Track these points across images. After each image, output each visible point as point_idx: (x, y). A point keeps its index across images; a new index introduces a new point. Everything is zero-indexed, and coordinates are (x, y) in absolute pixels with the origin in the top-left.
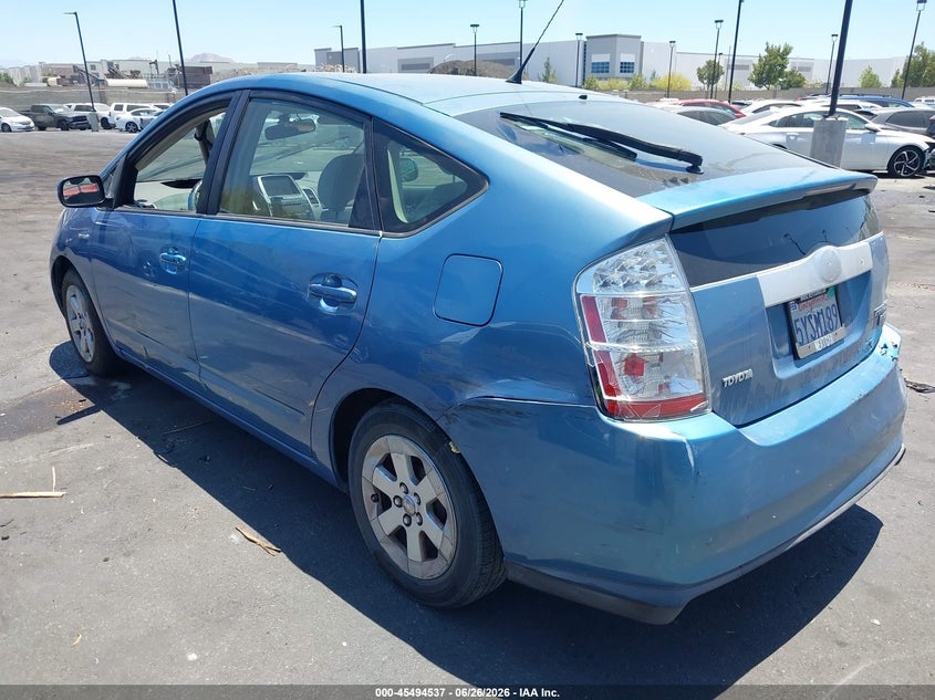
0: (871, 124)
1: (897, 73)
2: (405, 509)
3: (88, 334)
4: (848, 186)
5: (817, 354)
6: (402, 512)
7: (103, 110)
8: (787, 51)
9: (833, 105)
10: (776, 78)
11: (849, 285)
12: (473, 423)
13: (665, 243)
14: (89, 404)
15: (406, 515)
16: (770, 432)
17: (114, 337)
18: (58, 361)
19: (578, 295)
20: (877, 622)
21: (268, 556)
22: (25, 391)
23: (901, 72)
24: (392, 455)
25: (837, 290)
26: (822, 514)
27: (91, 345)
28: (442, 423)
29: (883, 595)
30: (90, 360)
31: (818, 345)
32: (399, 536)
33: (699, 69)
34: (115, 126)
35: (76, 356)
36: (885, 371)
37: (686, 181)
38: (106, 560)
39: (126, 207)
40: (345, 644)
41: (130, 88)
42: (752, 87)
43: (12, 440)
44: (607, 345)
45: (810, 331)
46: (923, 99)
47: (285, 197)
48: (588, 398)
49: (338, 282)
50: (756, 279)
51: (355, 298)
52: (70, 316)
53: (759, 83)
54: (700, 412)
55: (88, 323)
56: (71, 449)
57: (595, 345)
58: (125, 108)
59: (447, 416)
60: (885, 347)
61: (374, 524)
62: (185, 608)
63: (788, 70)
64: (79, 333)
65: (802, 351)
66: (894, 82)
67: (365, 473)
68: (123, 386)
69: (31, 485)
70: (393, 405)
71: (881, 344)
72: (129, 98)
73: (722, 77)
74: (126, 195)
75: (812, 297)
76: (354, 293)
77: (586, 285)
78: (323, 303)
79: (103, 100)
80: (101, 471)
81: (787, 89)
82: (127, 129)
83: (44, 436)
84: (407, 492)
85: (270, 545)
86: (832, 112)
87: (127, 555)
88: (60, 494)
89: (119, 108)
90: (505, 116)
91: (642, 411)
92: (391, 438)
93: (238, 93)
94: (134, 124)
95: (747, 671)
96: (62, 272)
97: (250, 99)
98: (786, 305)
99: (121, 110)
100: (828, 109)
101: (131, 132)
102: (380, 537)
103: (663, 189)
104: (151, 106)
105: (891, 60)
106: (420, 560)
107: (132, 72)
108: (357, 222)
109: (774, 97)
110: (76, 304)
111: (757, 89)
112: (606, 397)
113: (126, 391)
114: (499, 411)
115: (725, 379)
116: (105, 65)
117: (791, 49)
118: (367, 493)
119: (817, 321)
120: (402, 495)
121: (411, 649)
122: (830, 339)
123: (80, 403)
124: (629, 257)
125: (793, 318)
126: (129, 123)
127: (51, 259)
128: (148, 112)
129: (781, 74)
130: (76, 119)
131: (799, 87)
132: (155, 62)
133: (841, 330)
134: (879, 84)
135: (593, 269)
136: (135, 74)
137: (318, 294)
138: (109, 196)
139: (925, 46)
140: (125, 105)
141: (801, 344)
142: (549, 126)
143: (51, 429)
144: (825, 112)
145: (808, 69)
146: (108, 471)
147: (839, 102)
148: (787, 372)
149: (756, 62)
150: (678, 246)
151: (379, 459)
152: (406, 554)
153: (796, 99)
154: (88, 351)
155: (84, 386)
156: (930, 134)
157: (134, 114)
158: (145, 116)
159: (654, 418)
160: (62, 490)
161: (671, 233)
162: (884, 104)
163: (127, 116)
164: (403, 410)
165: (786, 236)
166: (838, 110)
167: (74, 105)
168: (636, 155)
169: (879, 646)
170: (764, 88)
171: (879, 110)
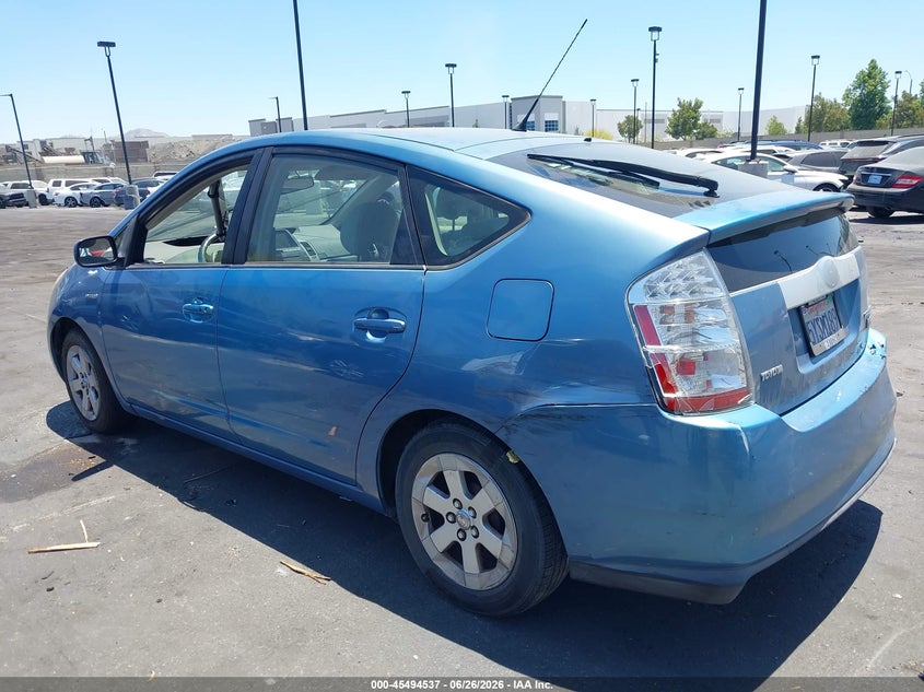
0: (789, 166)
1: (800, 121)
2: (460, 525)
3: (92, 393)
4: (836, 205)
5: (826, 353)
6: (456, 527)
7: (40, 187)
8: (698, 105)
9: (754, 151)
10: (690, 130)
11: (842, 292)
12: (534, 431)
13: (703, 255)
14: (99, 460)
15: (459, 530)
16: (802, 420)
17: (124, 392)
18: (56, 423)
19: (630, 305)
20: (898, 596)
21: (319, 585)
22: (30, 452)
23: (803, 120)
24: (445, 473)
25: (834, 296)
26: (846, 496)
27: (96, 404)
28: (501, 435)
29: (898, 573)
30: (94, 417)
31: (826, 344)
32: (454, 552)
33: (619, 124)
34: (53, 201)
35: (76, 416)
36: (878, 367)
37: (708, 203)
38: (159, 601)
39: (137, 265)
40: (416, 657)
41: (67, 164)
42: (670, 138)
43: (30, 499)
44: (663, 348)
45: (819, 333)
46: (827, 142)
47: (286, 250)
48: (649, 397)
49: (384, 313)
50: (777, 285)
51: (404, 328)
52: (70, 375)
53: (675, 134)
54: (746, 404)
55: (92, 381)
56: (93, 503)
57: (651, 349)
58: (63, 183)
59: (506, 427)
60: (874, 347)
61: (425, 543)
62: (250, 638)
63: (700, 122)
64: (80, 393)
65: (816, 349)
66: (798, 129)
67: (415, 494)
68: (129, 442)
69: (61, 538)
70: (444, 425)
71: (869, 344)
72: (66, 174)
73: (641, 131)
74: (136, 254)
75: (817, 302)
76: (403, 323)
77: (637, 296)
78: (369, 335)
79: (40, 177)
80: (129, 521)
81: (702, 139)
82: (66, 204)
83: (61, 493)
84: (460, 508)
85: (319, 575)
86: (753, 157)
87: (179, 594)
88: (95, 544)
89: (57, 184)
90: (531, 157)
91: (697, 405)
92: (443, 457)
93: (260, 151)
94: (74, 199)
95: (795, 647)
96: (63, 332)
97: (273, 155)
98: (798, 310)
99: (59, 185)
100: (749, 154)
101: (70, 206)
102: (432, 554)
103: (691, 211)
104: (90, 181)
105: (793, 110)
106: (478, 572)
107: (66, 149)
108: (399, 258)
109: (691, 147)
110: (78, 362)
111: (674, 140)
112: (665, 395)
113: (132, 446)
114: (560, 417)
115: (763, 374)
116: (38, 145)
117: (701, 103)
118: (417, 512)
119: (823, 324)
120: (455, 511)
121: (480, 656)
122: (834, 338)
123: (89, 460)
124: (673, 269)
125: (806, 321)
126: (68, 198)
127: (50, 321)
128: (88, 186)
129: (695, 125)
130: (13, 197)
131: (711, 137)
132: (91, 139)
133: (841, 331)
134: (784, 132)
135: (643, 282)
136: (70, 151)
137: (363, 328)
138: (120, 255)
139: (823, 96)
140: (64, 181)
141: (814, 343)
142: (575, 163)
143: (68, 486)
144: (746, 157)
145: (719, 121)
146: (135, 521)
147: (759, 148)
148: (807, 368)
149: (670, 115)
150: (716, 258)
151: (429, 479)
152: (463, 569)
153: (716, 147)
154: (91, 409)
155: (89, 444)
156: (843, 173)
157: (73, 189)
158: (84, 191)
159: (708, 411)
160: (95, 541)
161: (708, 247)
162: (797, 148)
163: (65, 191)
164: (455, 428)
165: (776, 253)
166: (758, 154)
167: (10, 183)
168: (658, 184)
169: (906, 616)
170: (681, 139)
171: (793, 153)
